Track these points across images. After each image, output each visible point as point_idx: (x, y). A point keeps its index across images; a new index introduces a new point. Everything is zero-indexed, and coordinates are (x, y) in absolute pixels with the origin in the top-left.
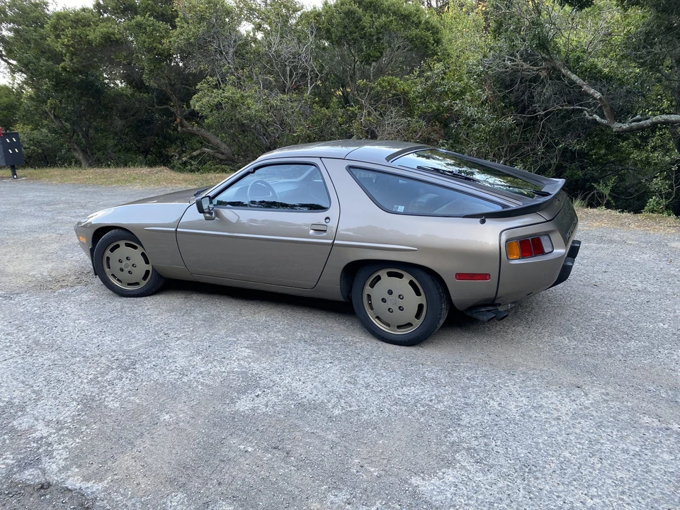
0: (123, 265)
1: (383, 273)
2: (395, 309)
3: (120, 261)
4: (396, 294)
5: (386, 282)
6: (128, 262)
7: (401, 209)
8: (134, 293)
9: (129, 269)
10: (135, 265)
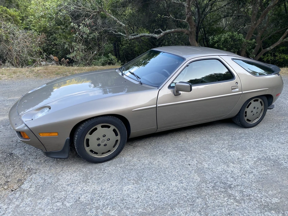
1: (252, 101)
2: (255, 113)
3: (98, 139)
4: (256, 108)
6: (104, 138)
7: (258, 74)
9: (104, 143)
10: (108, 139)
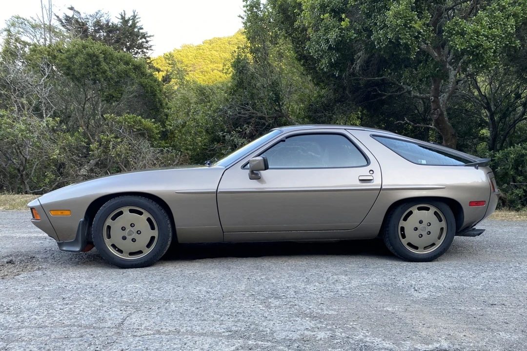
0: (125, 233)
1: (414, 209)
2: (424, 233)
3: (123, 229)
4: (425, 223)
5: (417, 215)
6: (132, 229)
7: (424, 162)
8: (137, 263)
9: (132, 237)
10: (139, 232)
